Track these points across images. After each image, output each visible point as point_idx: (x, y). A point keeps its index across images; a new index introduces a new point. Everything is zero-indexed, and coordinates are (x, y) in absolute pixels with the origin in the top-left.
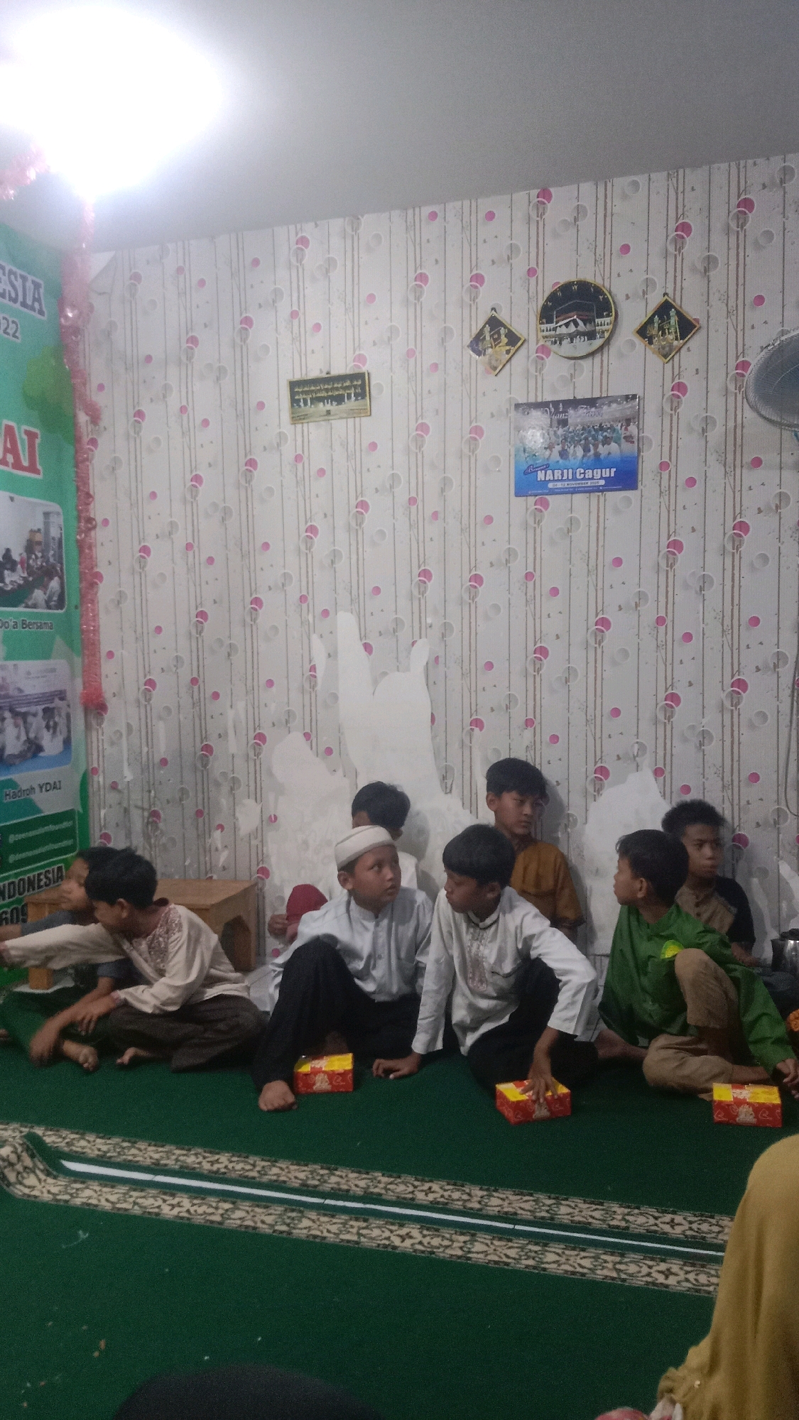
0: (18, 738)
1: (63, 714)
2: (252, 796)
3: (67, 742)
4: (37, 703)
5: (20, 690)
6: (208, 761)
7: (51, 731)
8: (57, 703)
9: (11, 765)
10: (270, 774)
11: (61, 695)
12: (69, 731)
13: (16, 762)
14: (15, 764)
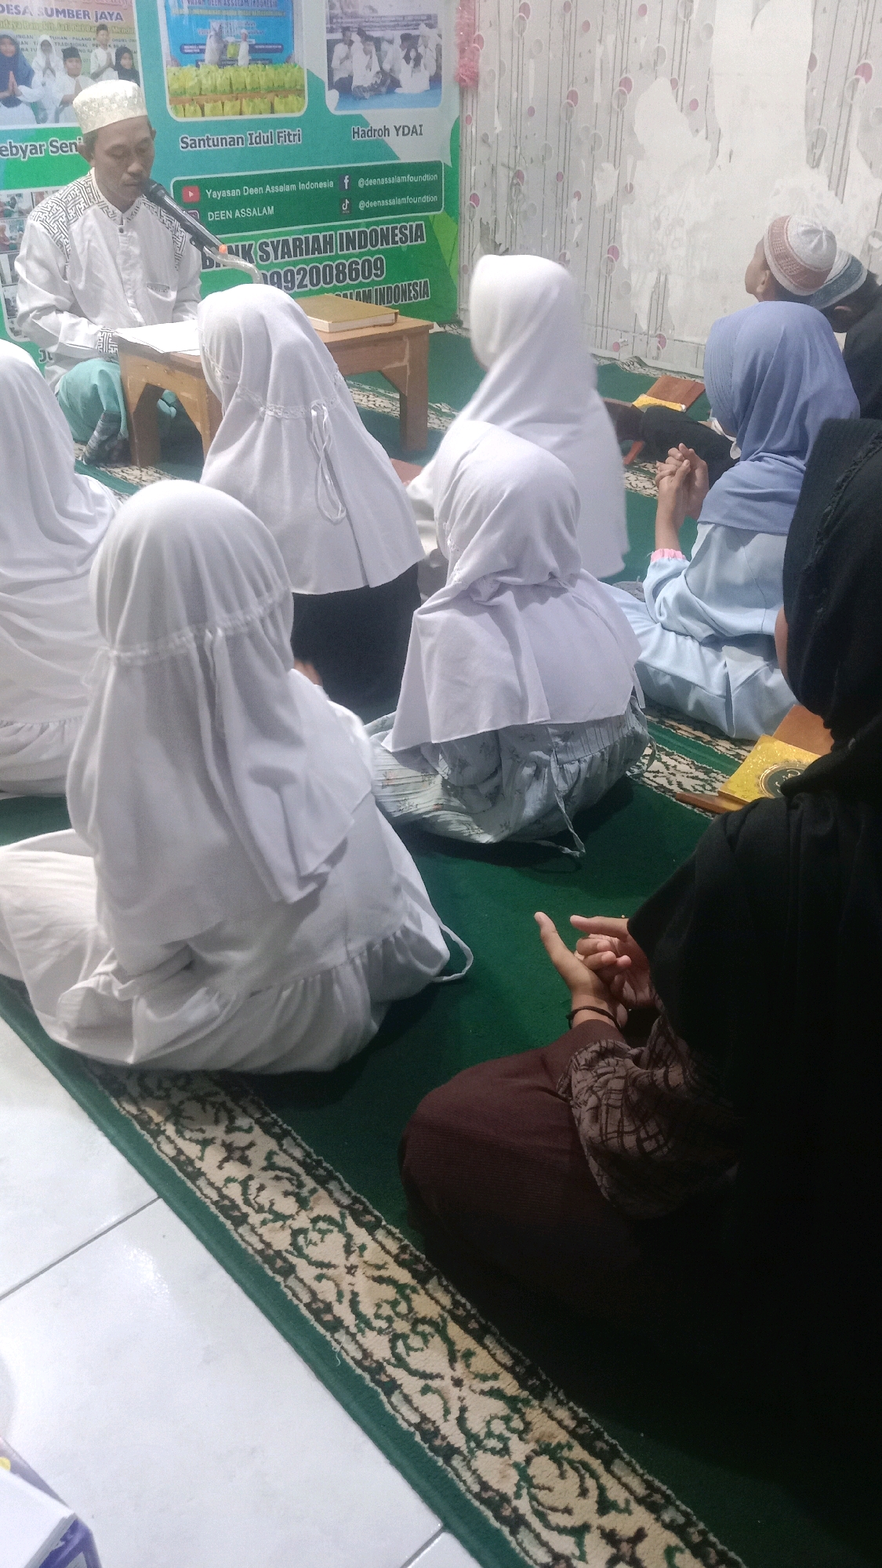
0: (369, 67)
1: (432, 46)
2: (611, 158)
3: (435, 80)
4: (394, 27)
5: (374, 10)
6: (572, 112)
7: (412, 63)
8: (423, 29)
9: (360, 99)
10: (632, 133)
12: (439, 67)
13: (367, 95)
14: (364, 98)
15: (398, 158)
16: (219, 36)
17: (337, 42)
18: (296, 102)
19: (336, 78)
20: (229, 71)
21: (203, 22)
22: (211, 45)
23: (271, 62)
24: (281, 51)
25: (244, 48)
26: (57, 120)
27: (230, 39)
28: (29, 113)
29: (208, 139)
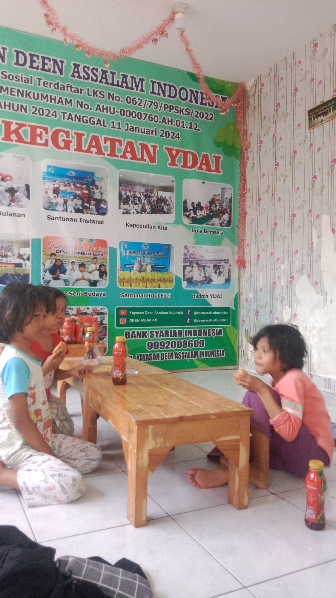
0: (200, 275)
1: (226, 268)
2: (288, 304)
5: (202, 257)
6: (274, 289)
8: (223, 263)
9: (196, 285)
10: (295, 295)
11: (226, 261)
12: (229, 276)
13: (199, 284)
14: (198, 285)
15: (211, 305)
16: (140, 263)
17: (187, 266)
18: (170, 285)
19: (186, 278)
20: (143, 273)
21: (134, 258)
22: (136, 265)
23: (160, 271)
24: (164, 268)
25: (149, 266)
26: (73, 285)
27: (144, 264)
28: (63, 283)
29: (132, 295)
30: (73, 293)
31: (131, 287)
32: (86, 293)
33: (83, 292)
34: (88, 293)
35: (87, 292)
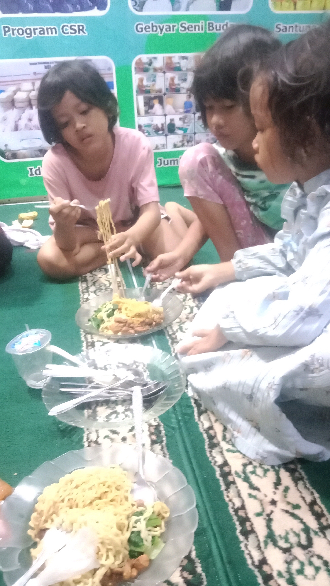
26: (187, 9)
28: (168, 4)
29: (296, 26)
30: (186, 26)
31: (295, 8)
32: (210, 26)
33: (206, 24)
34: (214, 26)
35: (213, 24)
